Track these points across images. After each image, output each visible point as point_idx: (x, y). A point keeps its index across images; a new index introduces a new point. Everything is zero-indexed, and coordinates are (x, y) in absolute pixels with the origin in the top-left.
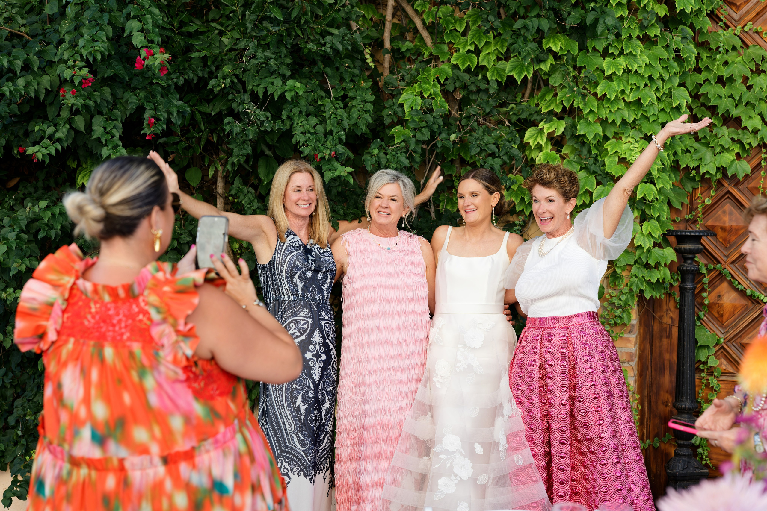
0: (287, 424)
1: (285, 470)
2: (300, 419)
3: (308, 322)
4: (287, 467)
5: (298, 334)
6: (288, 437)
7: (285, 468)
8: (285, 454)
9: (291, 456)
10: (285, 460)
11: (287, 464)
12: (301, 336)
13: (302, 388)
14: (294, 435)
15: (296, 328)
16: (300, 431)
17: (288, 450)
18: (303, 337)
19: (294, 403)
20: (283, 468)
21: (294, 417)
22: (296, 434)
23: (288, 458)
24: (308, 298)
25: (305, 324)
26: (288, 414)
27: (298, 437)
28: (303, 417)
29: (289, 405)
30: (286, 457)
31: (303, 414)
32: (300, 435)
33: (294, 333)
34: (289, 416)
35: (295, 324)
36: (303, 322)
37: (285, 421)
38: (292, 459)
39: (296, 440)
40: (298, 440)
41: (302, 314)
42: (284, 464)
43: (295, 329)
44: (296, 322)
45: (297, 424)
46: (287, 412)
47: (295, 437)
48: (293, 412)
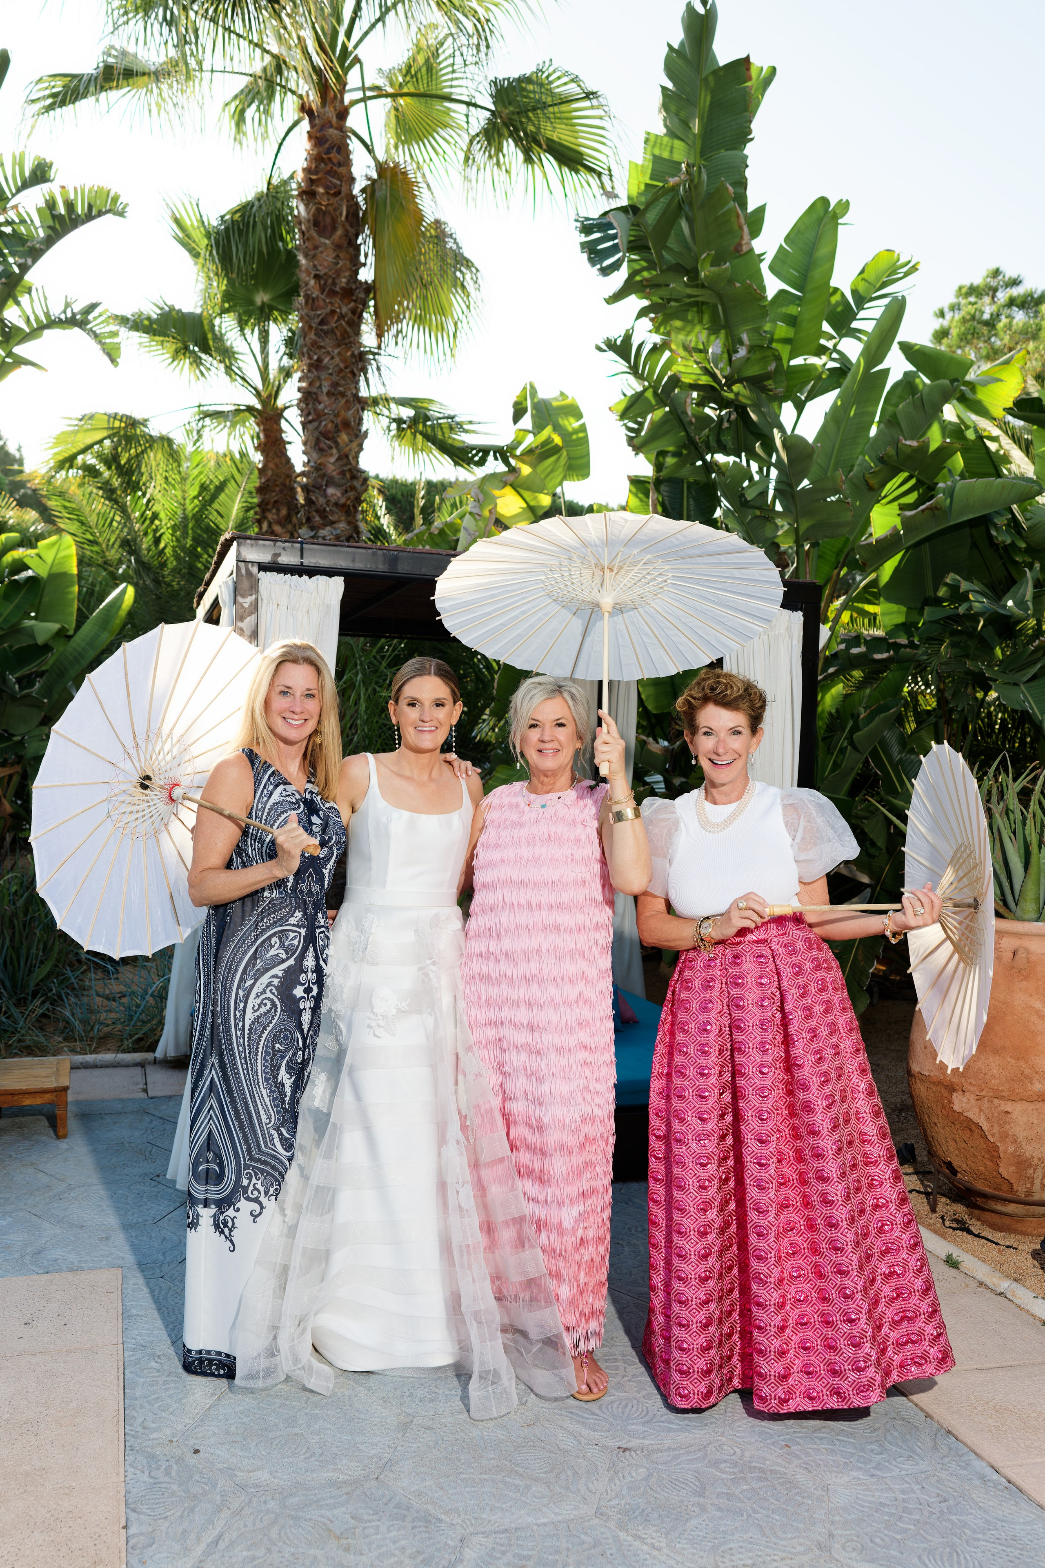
0: (262, 1112)
1: (255, 1192)
2: (283, 1102)
3: (300, 933)
4: (259, 1186)
5: (284, 957)
6: (263, 1134)
7: (255, 1189)
8: (258, 1165)
9: (268, 1169)
10: (256, 1174)
11: (260, 1182)
12: (288, 959)
13: (287, 1050)
14: (273, 1132)
15: (282, 946)
16: (283, 1124)
17: (263, 1158)
18: (291, 962)
19: (276, 1077)
20: (251, 1188)
21: (274, 1100)
22: (277, 1130)
23: (262, 1171)
24: (302, 892)
25: (295, 937)
26: (265, 1096)
27: (280, 1134)
28: (287, 1099)
29: (267, 1080)
30: (258, 1168)
31: (289, 1094)
32: (283, 1130)
33: (277, 955)
34: (267, 1100)
35: (280, 938)
36: (292, 935)
37: (260, 1108)
38: (268, 1174)
39: (277, 1141)
40: (281, 1140)
41: (293, 921)
42: (254, 1181)
43: (280, 948)
44: (282, 936)
45: (278, 1113)
46: (264, 1092)
47: (276, 1135)
48: (274, 1092)
